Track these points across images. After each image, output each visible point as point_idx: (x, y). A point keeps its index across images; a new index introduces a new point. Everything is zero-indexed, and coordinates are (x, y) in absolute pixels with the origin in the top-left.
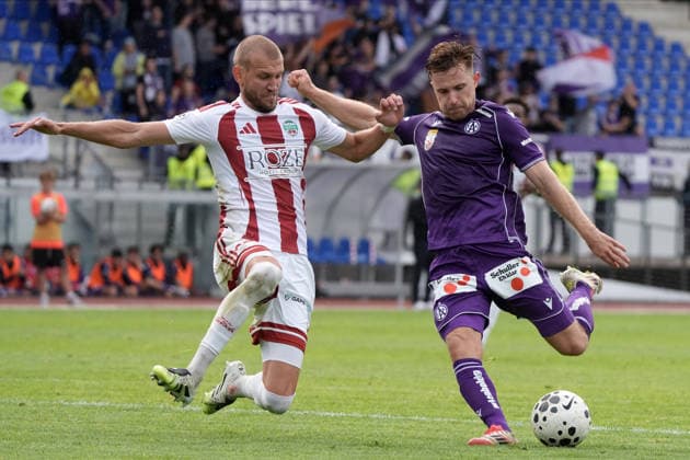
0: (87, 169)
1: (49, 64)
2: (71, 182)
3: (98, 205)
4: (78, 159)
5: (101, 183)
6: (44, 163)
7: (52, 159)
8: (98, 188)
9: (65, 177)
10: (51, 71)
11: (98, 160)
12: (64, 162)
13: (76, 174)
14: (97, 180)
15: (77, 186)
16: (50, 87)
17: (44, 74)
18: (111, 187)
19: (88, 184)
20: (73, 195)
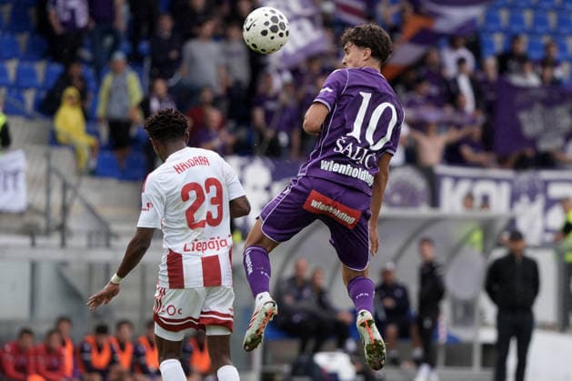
0: (77, 222)
1: (27, 88)
2: (55, 239)
3: (91, 267)
4: (65, 209)
5: (94, 241)
6: (21, 214)
7: (30, 209)
8: (90, 246)
9: (48, 232)
10: (30, 97)
11: (90, 209)
12: (46, 213)
13: (62, 228)
14: (90, 235)
15: (63, 244)
16: (29, 117)
17: (22, 100)
18: (108, 245)
19: (78, 242)
20: (59, 255)
